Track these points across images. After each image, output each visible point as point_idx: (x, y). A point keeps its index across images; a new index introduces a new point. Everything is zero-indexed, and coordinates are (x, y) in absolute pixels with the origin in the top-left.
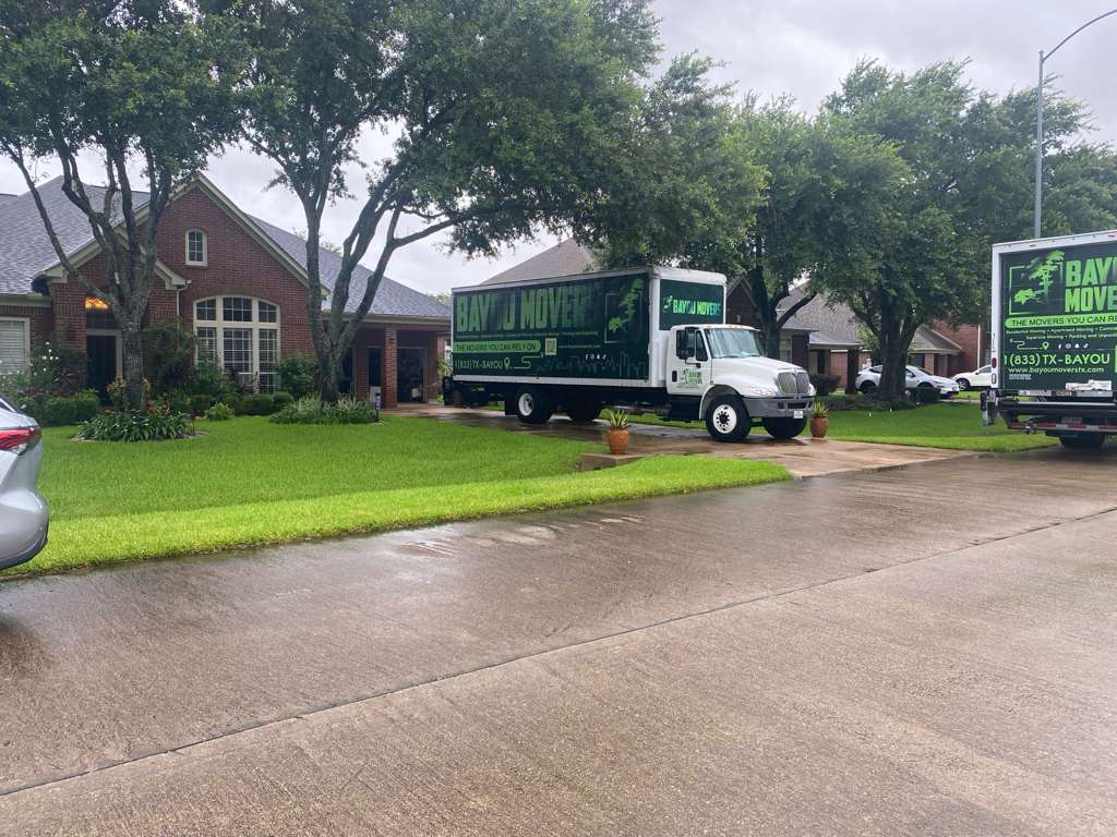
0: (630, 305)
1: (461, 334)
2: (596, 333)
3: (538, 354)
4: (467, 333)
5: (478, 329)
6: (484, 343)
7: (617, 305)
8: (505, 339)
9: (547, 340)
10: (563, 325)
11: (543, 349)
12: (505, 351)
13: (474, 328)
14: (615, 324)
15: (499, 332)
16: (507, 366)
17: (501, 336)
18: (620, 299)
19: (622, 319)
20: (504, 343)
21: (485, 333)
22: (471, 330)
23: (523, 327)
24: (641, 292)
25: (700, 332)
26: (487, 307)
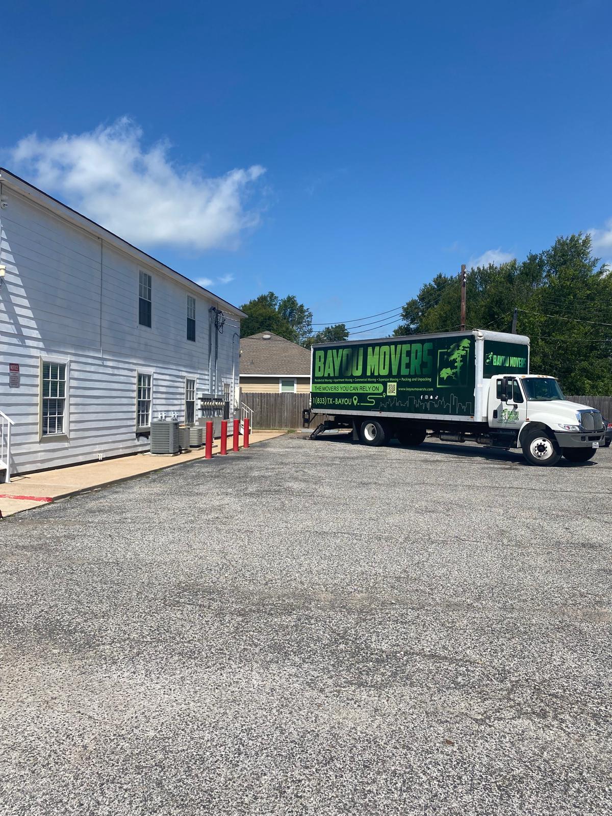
0: (459, 359)
1: (318, 378)
2: (430, 380)
3: (381, 394)
4: (323, 377)
5: (332, 375)
6: (336, 385)
7: (447, 359)
8: (354, 382)
9: (388, 384)
10: (402, 373)
11: (385, 390)
12: (354, 391)
13: (329, 374)
14: (445, 373)
15: (348, 378)
16: (355, 402)
17: (351, 380)
18: (451, 354)
19: (451, 369)
20: (353, 385)
21: (337, 378)
22: (326, 375)
23: (369, 374)
24: (468, 349)
25: (516, 381)
26: (339, 359)
